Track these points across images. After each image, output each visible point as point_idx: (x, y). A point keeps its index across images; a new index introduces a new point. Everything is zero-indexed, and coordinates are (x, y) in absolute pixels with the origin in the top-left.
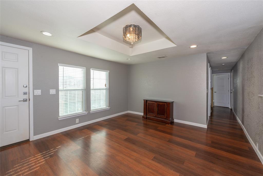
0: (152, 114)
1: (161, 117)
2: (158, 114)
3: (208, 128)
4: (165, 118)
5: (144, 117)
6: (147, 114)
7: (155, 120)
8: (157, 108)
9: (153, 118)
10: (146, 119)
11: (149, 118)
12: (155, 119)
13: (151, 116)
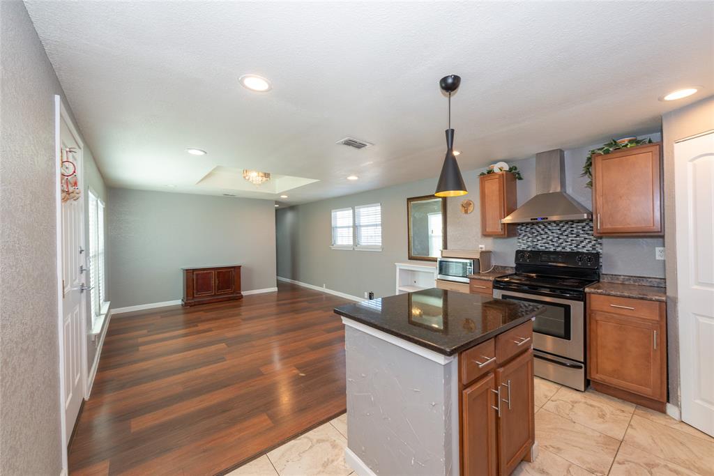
0: (205, 294)
1: (224, 293)
2: (219, 289)
3: (279, 290)
4: (232, 293)
5: (187, 304)
8: (217, 281)
9: (210, 300)
11: (200, 302)
12: (213, 300)
13: (204, 296)
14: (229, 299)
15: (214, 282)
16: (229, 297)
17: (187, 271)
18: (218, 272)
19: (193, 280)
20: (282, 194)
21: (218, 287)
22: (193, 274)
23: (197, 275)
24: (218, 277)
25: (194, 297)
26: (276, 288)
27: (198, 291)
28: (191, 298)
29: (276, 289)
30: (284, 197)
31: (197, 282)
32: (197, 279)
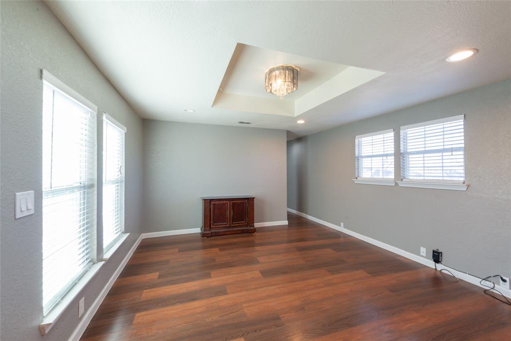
0: (221, 225)
1: (238, 225)
2: (234, 221)
3: (289, 223)
4: (246, 225)
5: (205, 234)
6: (212, 226)
7: (229, 233)
8: (232, 211)
9: (225, 232)
10: (212, 236)
11: (216, 233)
12: (228, 231)
13: (220, 228)
14: (243, 232)
15: (229, 213)
16: (243, 230)
17: (205, 200)
18: (233, 203)
19: (210, 210)
20: (299, 117)
21: (233, 217)
22: (210, 204)
23: (214, 205)
24: (233, 209)
25: (210, 228)
26: (287, 221)
27: (214, 222)
28: (208, 228)
29: (286, 223)
30: (301, 122)
31: (214, 213)
32: (214, 209)
